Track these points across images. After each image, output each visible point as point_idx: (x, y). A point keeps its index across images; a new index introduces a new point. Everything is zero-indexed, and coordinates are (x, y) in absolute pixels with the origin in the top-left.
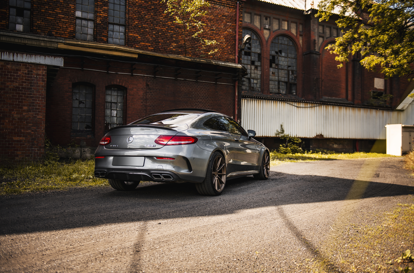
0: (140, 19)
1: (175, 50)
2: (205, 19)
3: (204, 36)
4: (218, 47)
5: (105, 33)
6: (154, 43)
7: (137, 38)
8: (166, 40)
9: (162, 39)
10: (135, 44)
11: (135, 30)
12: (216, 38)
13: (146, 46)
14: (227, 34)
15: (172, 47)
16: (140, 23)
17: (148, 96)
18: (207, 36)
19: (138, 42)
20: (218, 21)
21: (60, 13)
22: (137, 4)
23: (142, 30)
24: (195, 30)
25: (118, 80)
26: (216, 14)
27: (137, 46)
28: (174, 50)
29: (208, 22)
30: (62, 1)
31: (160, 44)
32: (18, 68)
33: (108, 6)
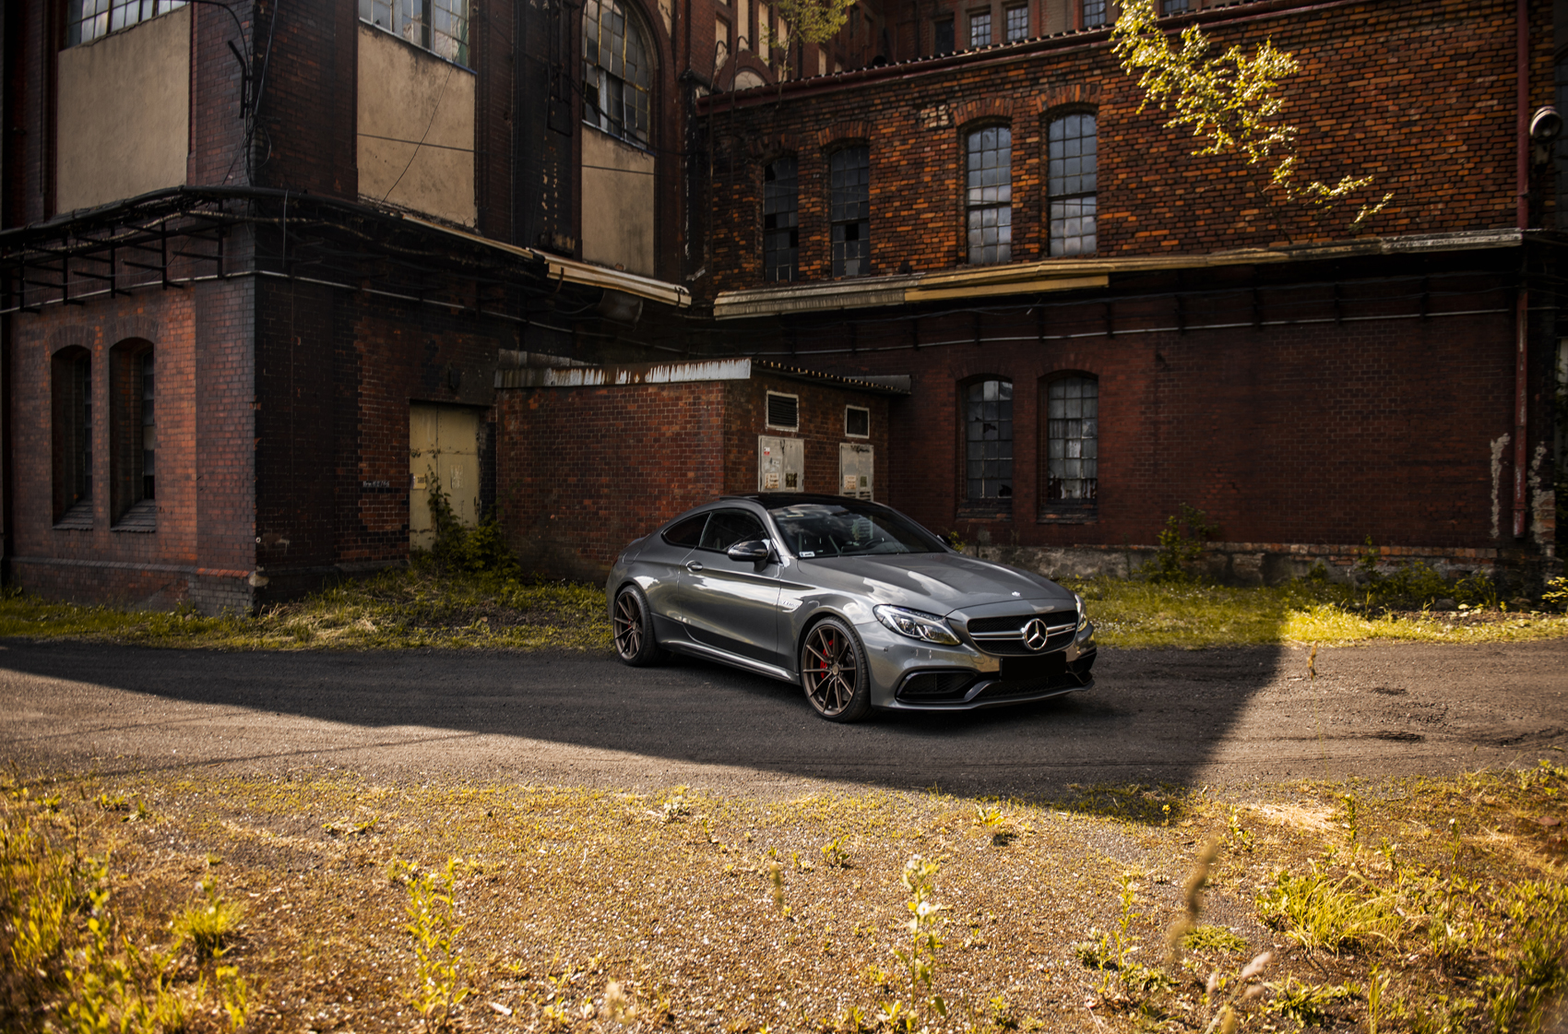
0: (1133, 164)
1: (1253, 229)
2: (1373, 93)
3: (1370, 155)
4: (1435, 181)
5: (1034, 232)
6: (1178, 225)
7: (1126, 221)
8: (1220, 204)
9: (1207, 206)
10: (1121, 242)
11: (1118, 201)
12: (1422, 150)
13: (1155, 241)
14: (1474, 123)
15: (1241, 225)
16: (1134, 175)
17: (1164, 392)
18: (1382, 152)
19: (1127, 233)
20: (1431, 85)
21: (925, 211)
23: (1139, 196)
24: (1333, 142)
25: (1072, 357)
26: (1423, 62)
27: (1125, 247)
28: (1249, 230)
29: (1387, 100)
30: (927, 179)
31: (1202, 223)
32: (678, 394)
33: (1048, 152)
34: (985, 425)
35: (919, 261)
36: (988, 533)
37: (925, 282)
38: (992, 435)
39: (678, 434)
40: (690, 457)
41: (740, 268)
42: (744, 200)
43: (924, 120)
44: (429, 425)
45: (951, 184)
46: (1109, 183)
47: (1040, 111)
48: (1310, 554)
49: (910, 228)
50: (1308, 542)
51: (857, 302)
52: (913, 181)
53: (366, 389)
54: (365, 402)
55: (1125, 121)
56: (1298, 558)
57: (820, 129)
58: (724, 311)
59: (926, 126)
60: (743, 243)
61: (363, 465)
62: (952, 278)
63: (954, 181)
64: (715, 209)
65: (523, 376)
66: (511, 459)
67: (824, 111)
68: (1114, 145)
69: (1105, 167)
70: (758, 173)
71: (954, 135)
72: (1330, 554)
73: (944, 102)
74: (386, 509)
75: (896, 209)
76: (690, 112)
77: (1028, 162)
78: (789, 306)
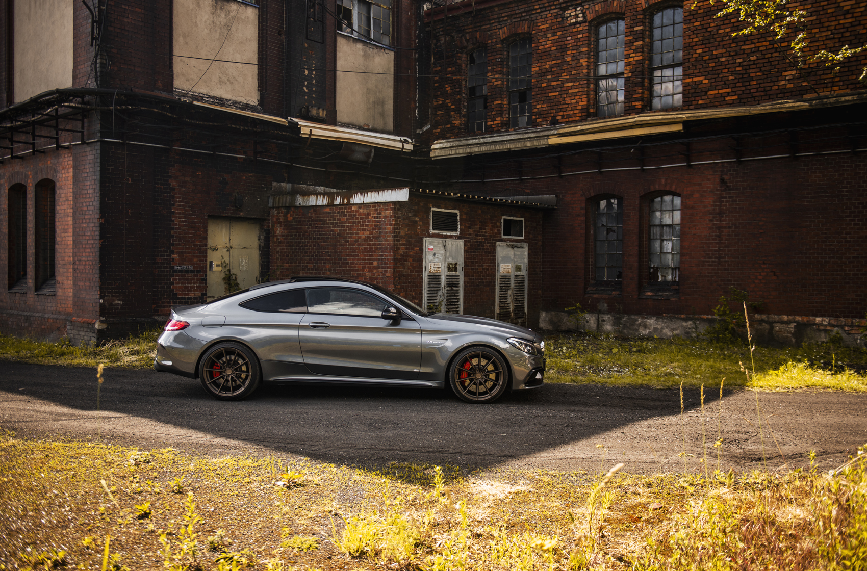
0: (707, 41)
1: (792, 86)
5: (639, 93)
6: (738, 85)
7: (702, 83)
8: (767, 68)
9: (759, 70)
10: (697, 99)
11: (696, 69)
13: (721, 97)
15: (783, 82)
16: (707, 49)
17: (726, 205)
19: (702, 92)
21: (567, 81)
22: (699, 12)
23: (711, 65)
24: (853, 17)
25: (663, 181)
27: (700, 102)
28: (788, 86)
30: (569, 59)
31: (755, 83)
32: (368, 211)
33: (651, 36)
34: (608, 229)
35: (563, 116)
36: (606, 305)
37: (562, 131)
38: (613, 236)
39: (368, 237)
40: (375, 252)
41: (451, 124)
42: (454, 78)
43: (567, 18)
44: (224, 231)
45: (584, 62)
46: (690, 56)
47: (644, 7)
48: (830, 325)
49: (557, 93)
50: (829, 316)
51: (518, 146)
52: (560, 61)
53: (177, 209)
54: (176, 217)
55: (702, 11)
56: (821, 328)
57: (501, 28)
58: (437, 153)
59: (568, 22)
60: (453, 107)
61: (175, 256)
62: (579, 128)
63: (586, 60)
64: (436, 85)
65: (284, 199)
66: (278, 252)
67: (503, 15)
68: (694, 28)
69: (687, 45)
70: (464, 59)
71: (587, 28)
72: (845, 325)
73: (580, 5)
74: (191, 283)
75: (550, 81)
76: (419, 21)
77: (635, 44)
78: (476, 149)
